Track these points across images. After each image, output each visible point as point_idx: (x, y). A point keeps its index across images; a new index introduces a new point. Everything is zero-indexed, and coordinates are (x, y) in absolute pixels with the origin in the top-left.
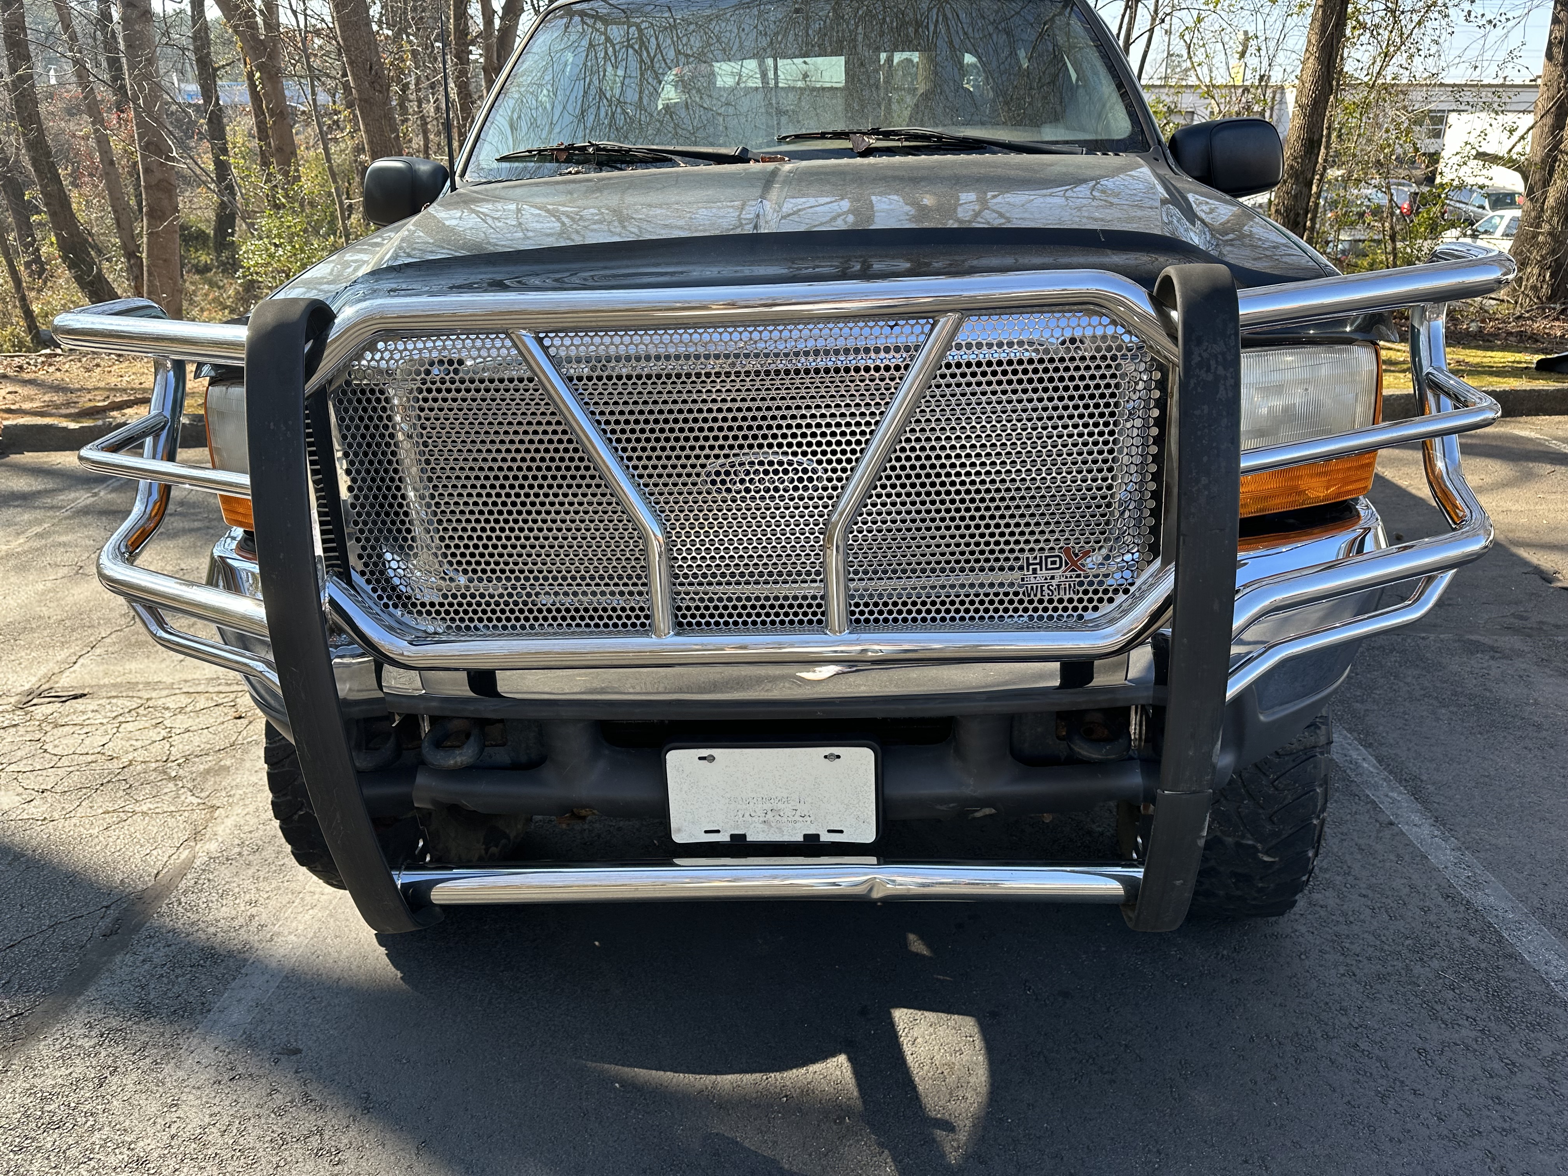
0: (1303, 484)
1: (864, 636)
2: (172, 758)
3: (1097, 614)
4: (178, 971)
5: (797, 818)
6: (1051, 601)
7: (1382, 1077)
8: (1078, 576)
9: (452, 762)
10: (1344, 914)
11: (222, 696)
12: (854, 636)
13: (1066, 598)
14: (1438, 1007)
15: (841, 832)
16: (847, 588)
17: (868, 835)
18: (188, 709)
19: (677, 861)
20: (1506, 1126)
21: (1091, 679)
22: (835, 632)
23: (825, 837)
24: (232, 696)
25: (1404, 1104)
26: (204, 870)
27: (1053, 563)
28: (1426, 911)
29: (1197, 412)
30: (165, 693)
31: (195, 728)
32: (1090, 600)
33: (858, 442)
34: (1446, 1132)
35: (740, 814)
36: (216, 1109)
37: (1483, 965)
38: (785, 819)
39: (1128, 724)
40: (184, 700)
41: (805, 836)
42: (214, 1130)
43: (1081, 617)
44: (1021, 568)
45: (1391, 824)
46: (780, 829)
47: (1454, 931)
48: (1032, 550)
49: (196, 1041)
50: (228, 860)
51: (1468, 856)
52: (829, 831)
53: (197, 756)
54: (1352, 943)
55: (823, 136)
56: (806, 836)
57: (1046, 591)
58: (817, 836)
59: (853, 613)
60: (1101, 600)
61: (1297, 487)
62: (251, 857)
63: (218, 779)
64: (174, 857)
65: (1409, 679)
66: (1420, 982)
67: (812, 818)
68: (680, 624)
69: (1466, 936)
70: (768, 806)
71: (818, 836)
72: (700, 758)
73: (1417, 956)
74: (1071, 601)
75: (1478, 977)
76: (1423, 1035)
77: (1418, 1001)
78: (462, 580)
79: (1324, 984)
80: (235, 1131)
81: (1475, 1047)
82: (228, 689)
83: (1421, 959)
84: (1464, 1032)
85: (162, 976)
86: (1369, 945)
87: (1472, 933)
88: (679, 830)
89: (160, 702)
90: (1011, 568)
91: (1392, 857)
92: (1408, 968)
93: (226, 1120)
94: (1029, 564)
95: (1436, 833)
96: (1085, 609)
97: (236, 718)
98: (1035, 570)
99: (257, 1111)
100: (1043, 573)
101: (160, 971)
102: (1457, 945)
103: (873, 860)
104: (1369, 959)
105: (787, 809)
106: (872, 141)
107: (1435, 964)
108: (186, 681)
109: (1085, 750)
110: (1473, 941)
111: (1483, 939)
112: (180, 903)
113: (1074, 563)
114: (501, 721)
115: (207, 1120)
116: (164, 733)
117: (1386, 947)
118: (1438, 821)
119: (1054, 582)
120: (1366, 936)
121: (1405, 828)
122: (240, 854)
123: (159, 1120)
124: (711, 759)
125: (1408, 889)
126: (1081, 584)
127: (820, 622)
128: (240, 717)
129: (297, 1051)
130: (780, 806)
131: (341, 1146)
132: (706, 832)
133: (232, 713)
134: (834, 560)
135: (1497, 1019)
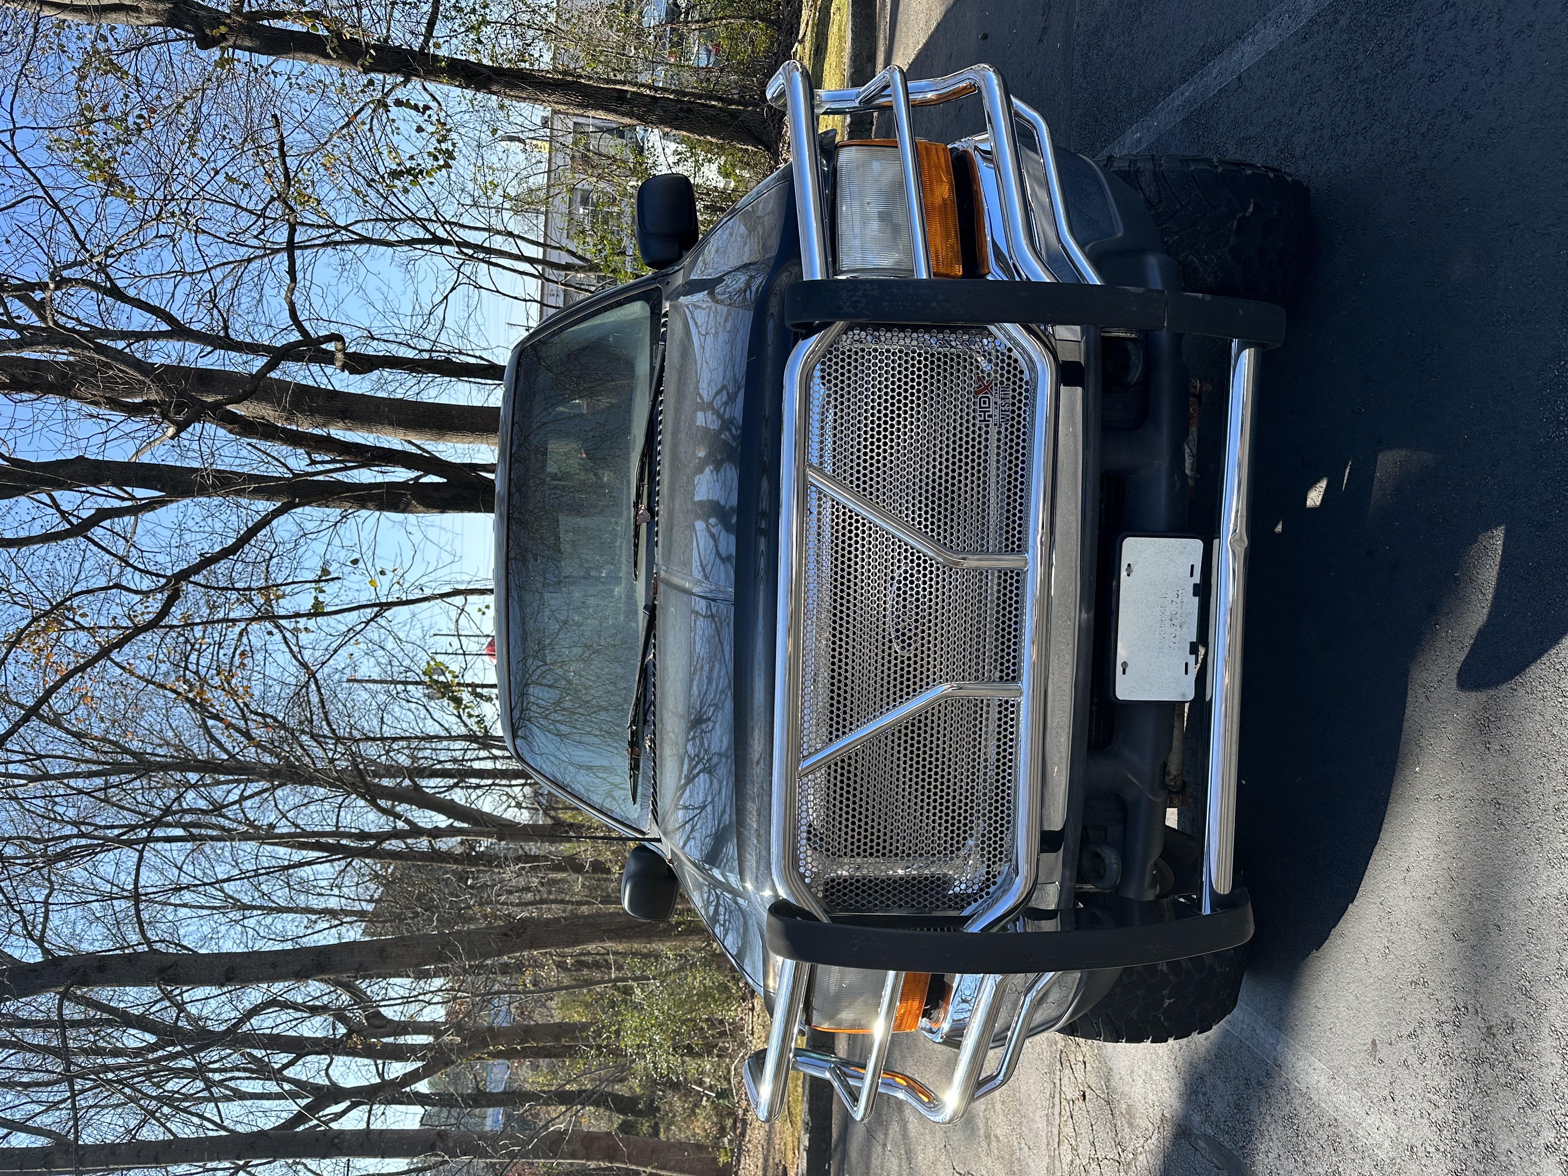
0: (938, 201)
1: (1030, 543)
2: (1117, 1158)
3: (1026, 372)
4: (1301, 1148)
5: (1179, 600)
6: (1013, 404)
7: (1450, 116)
8: (996, 385)
9: (1115, 866)
10: (1314, 130)
11: (1063, 1113)
12: (1030, 550)
13: (1011, 393)
14: (1396, 60)
15: (1192, 566)
16: (993, 553)
17: (1197, 545)
18: (1074, 1143)
19: (1208, 699)
20: (1496, 17)
21: (1079, 363)
22: (1026, 563)
23: (1197, 579)
24: (1064, 1103)
25: (1473, 100)
26: (1217, 1126)
27: (985, 402)
28: (1315, 58)
29: (887, 309)
30: (1057, 1163)
31: (1091, 1137)
32: (1015, 376)
33: (912, 554)
34: (1498, 69)
35: (1173, 645)
36: (1417, 1114)
37: (1364, 16)
38: (1179, 611)
39: (1118, 338)
40: (1065, 1146)
41: (1194, 595)
42: (1433, 1115)
43: (1027, 383)
44: (987, 426)
45: (1239, 78)
46: (1187, 615)
47: (1334, 37)
48: (974, 418)
49: (1361, 1132)
50: (1208, 1105)
51: (1272, 14)
52: (1192, 575)
53: (1116, 1135)
54: (1339, 127)
55: (636, 546)
57: (1006, 408)
59: (1013, 550)
60: (1015, 368)
61: (940, 206)
62: (1208, 1084)
63: (1138, 1115)
64: (1203, 1152)
65: (1115, 45)
66: (1374, 73)
67: (1180, 588)
68: (1014, 678)
69: (1338, 27)
70: (1168, 623)
71: (1195, 585)
72: (1124, 673)
73: (1353, 72)
74: (1014, 390)
75: (1374, 22)
76: (1418, 76)
77: (1390, 76)
78: (971, 842)
79: (1371, 155)
80: (1436, 1097)
81: (1430, 33)
82: (1057, 1107)
83: (1356, 69)
84: (1418, 41)
85: (1304, 1162)
86: (1341, 113)
87: (1337, 22)
88: (1183, 695)
89: (1066, 1168)
90: (987, 433)
91: (1268, 81)
92: (1363, 81)
93: (1426, 1105)
94: (985, 420)
95: (1250, 40)
96: (1021, 380)
97: (1084, 1099)
98: (989, 416)
99: (1421, 1078)
100: (992, 410)
101: (1301, 1163)
102: (1345, 36)
103: (1216, 541)
104: (1353, 113)
105: (1170, 609)
106: (643, 507)
107: (1360, 57)
108: (1048, 1145)
109: (1135, 375)
110: (1343, 22)
111: (1342, 14)
112: (1244, 1147)
113: (986, 387)
114: (1085, 828)
115: (1425, 1121)
116: (1094, 1165)
117: (1344, 97)
118: (1239, 36)
119: (999, 402)
120: (1333, 114)
121: (1245, 67)
122: (1204, 1094)
123: (1423, 1162)
124: (1125, 665)
125: (1296, 72)
126: (1002, 383)
127: (1018, 574)
128: (1084, 1096)
129: (1374, 1043)
130: (1168, 613)
131: (1453, 1005)
132: (1186, 673)
133: (1080, 1103)
134: (972, 562)
135: (1409, 11)
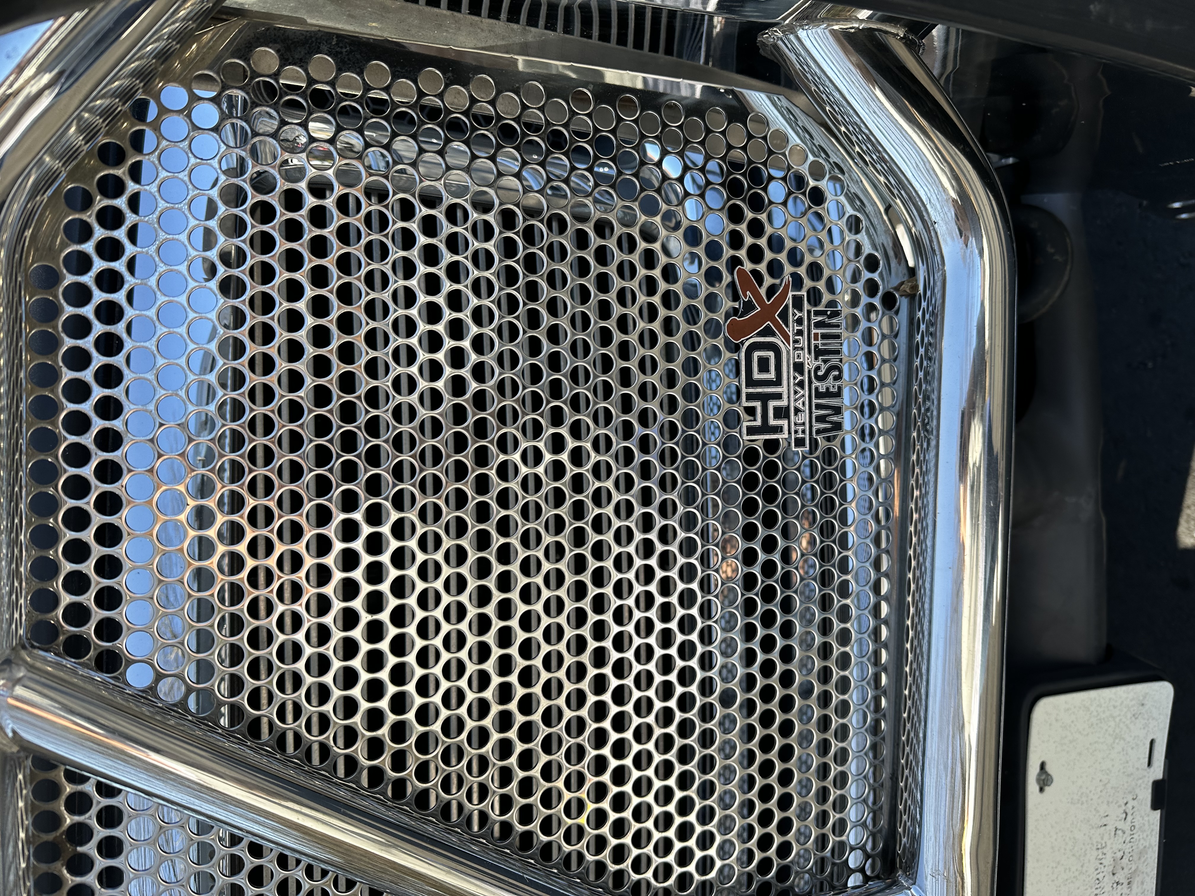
5: (1126, 826)
17: (1161, 696)
23: (1159, 770)
38: (1128, 848)
52: (1150, 764)
56: (1155, 806)
58: (1157, 786)
67: (1130, 797)
70: (1107, 882)
71: (1155, 784)
105: (1114, 845)
130: (1108, 859)
